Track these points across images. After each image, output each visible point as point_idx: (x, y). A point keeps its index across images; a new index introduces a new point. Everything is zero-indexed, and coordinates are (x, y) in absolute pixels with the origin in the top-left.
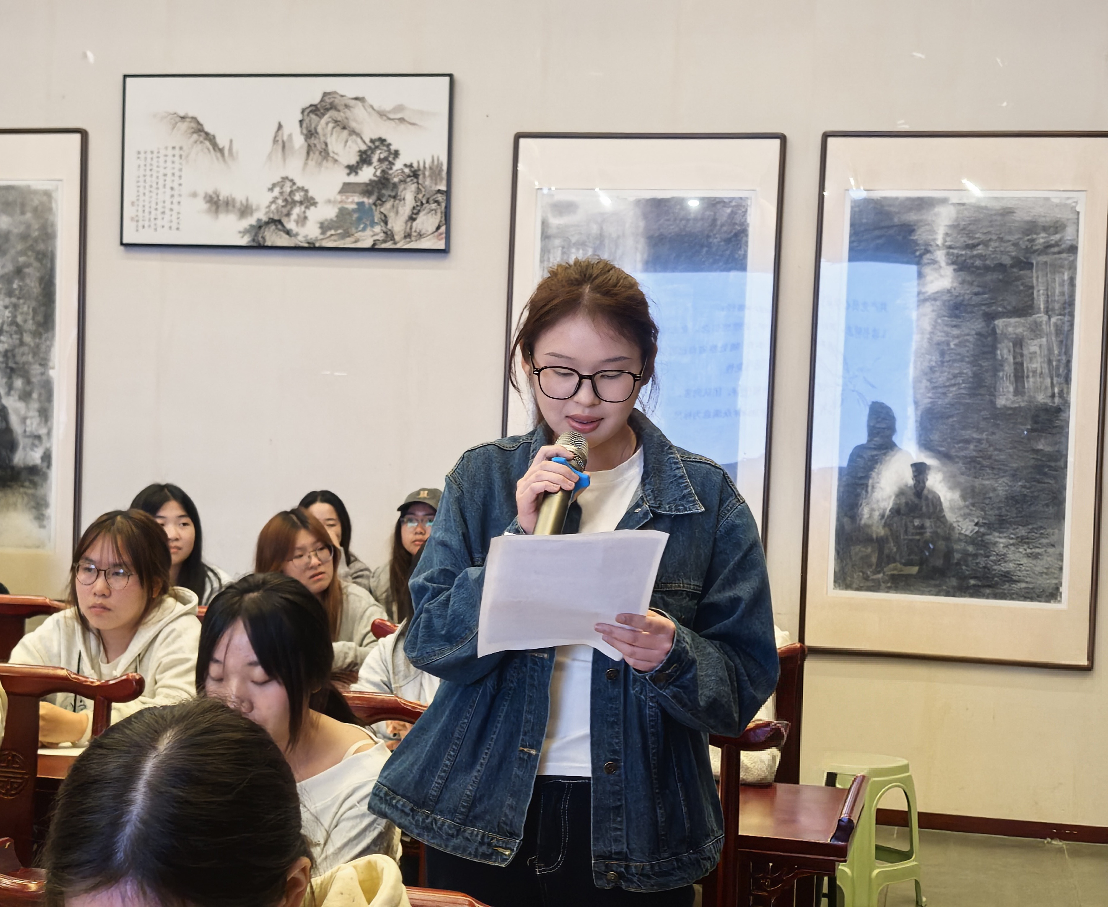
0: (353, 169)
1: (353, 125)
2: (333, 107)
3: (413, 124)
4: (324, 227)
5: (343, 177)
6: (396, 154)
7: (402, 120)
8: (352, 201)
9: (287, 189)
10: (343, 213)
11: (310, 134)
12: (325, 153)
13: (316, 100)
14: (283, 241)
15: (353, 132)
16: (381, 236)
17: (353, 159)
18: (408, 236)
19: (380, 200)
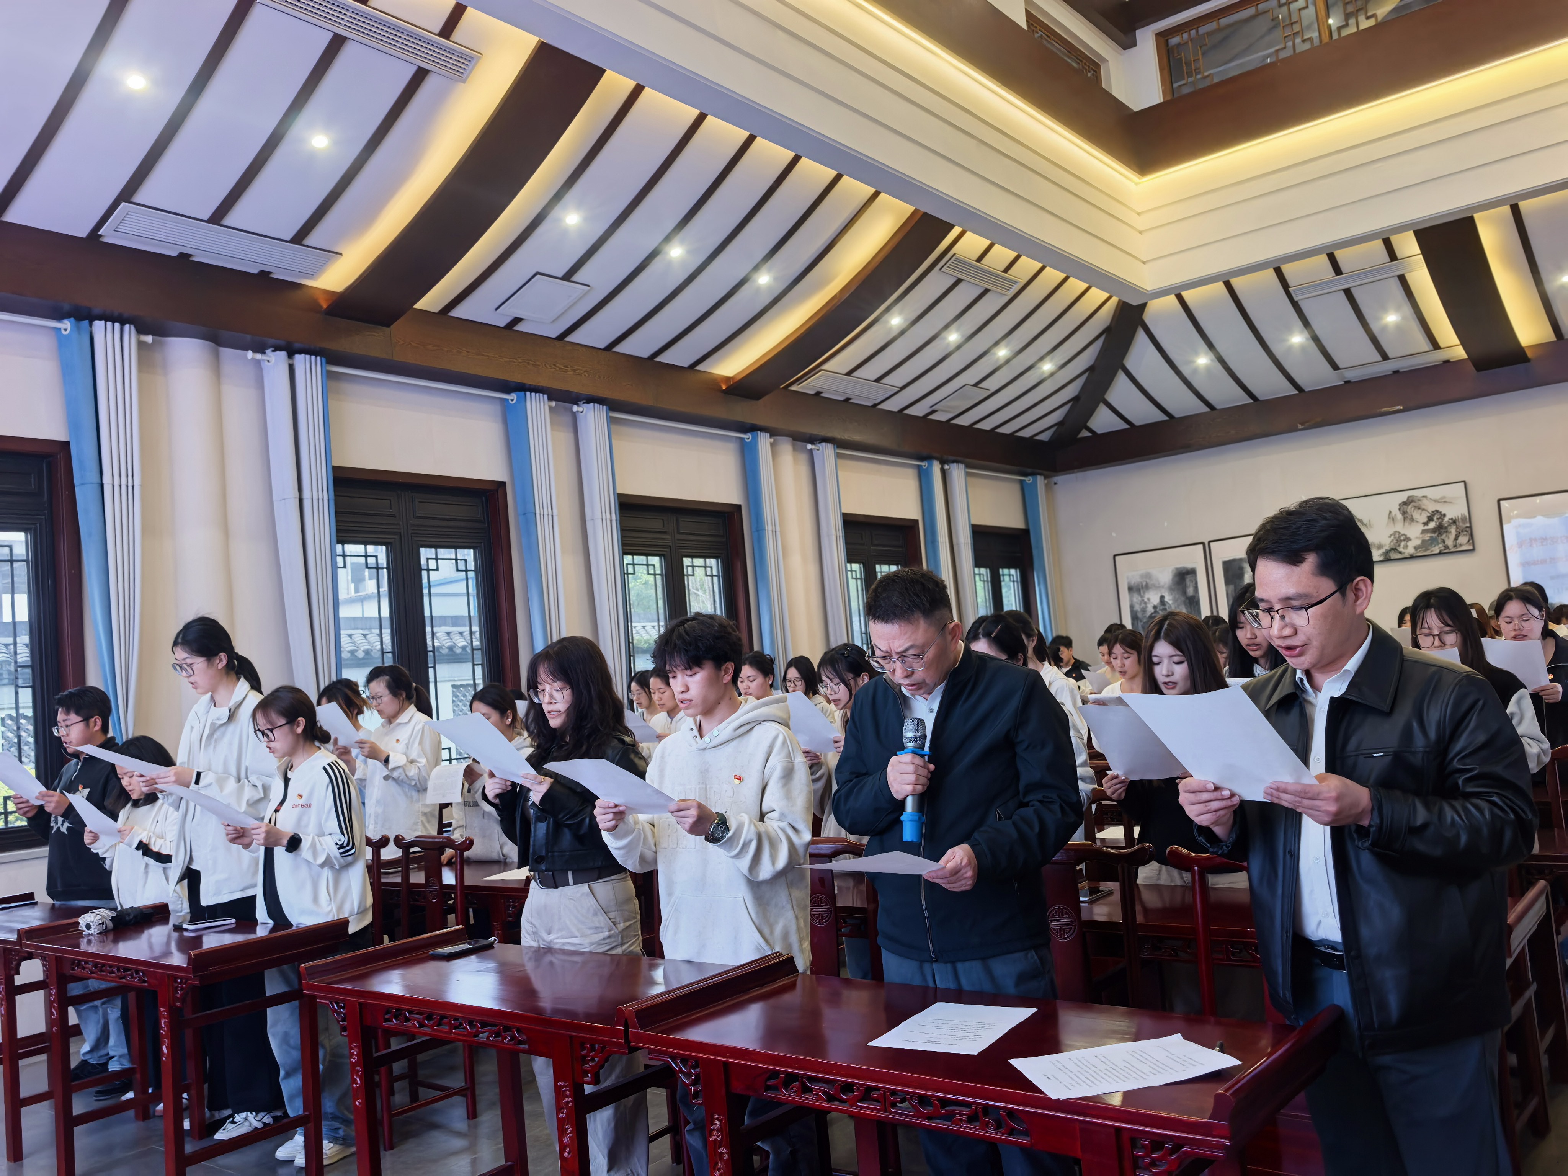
0: (1425, 524)
1: (1423, 507)
2: (1413, 501)
3: (1450, 503)
4: (1416, 548)
5: (1422, 527)
6: (1445, 515)
7: (1445, 502)
8: (1427, 536)
9: (1397, 535)
10: (1423, 541)
11: (1404, 513)
12: (1412, 520)
13: (1405, 499)
14: (1399, 556)
15: (1423, 510)
16: (1443, 548)
17: (1425, 520)
18: (1455, 546)
19: (1440, 534)
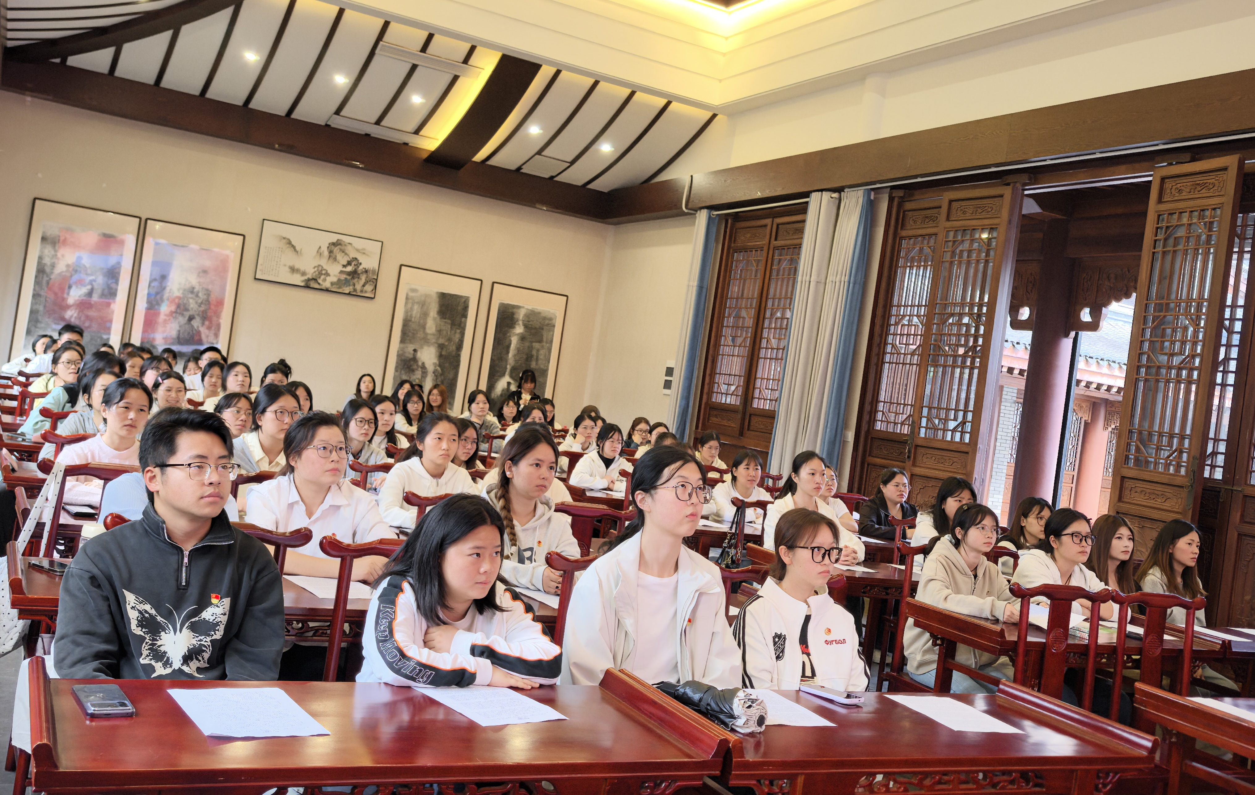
0: (344, 266)
1: (347, 251)
2: (340, 244)
3: (368, 255)
4: (332, 284)
5: (341, 268)
6: (361, 264)
7: (364, 253)
8: (343, 277)
9: (320, 269)
10: (339, 280)
11: (331, 252)
12: (335, 259)
13: (335, 241)
14: (317, 286)
15: (346, 254)
16: (352, 290)
17: (345, 263)
18: (361, 291)
19: (353, 278)
